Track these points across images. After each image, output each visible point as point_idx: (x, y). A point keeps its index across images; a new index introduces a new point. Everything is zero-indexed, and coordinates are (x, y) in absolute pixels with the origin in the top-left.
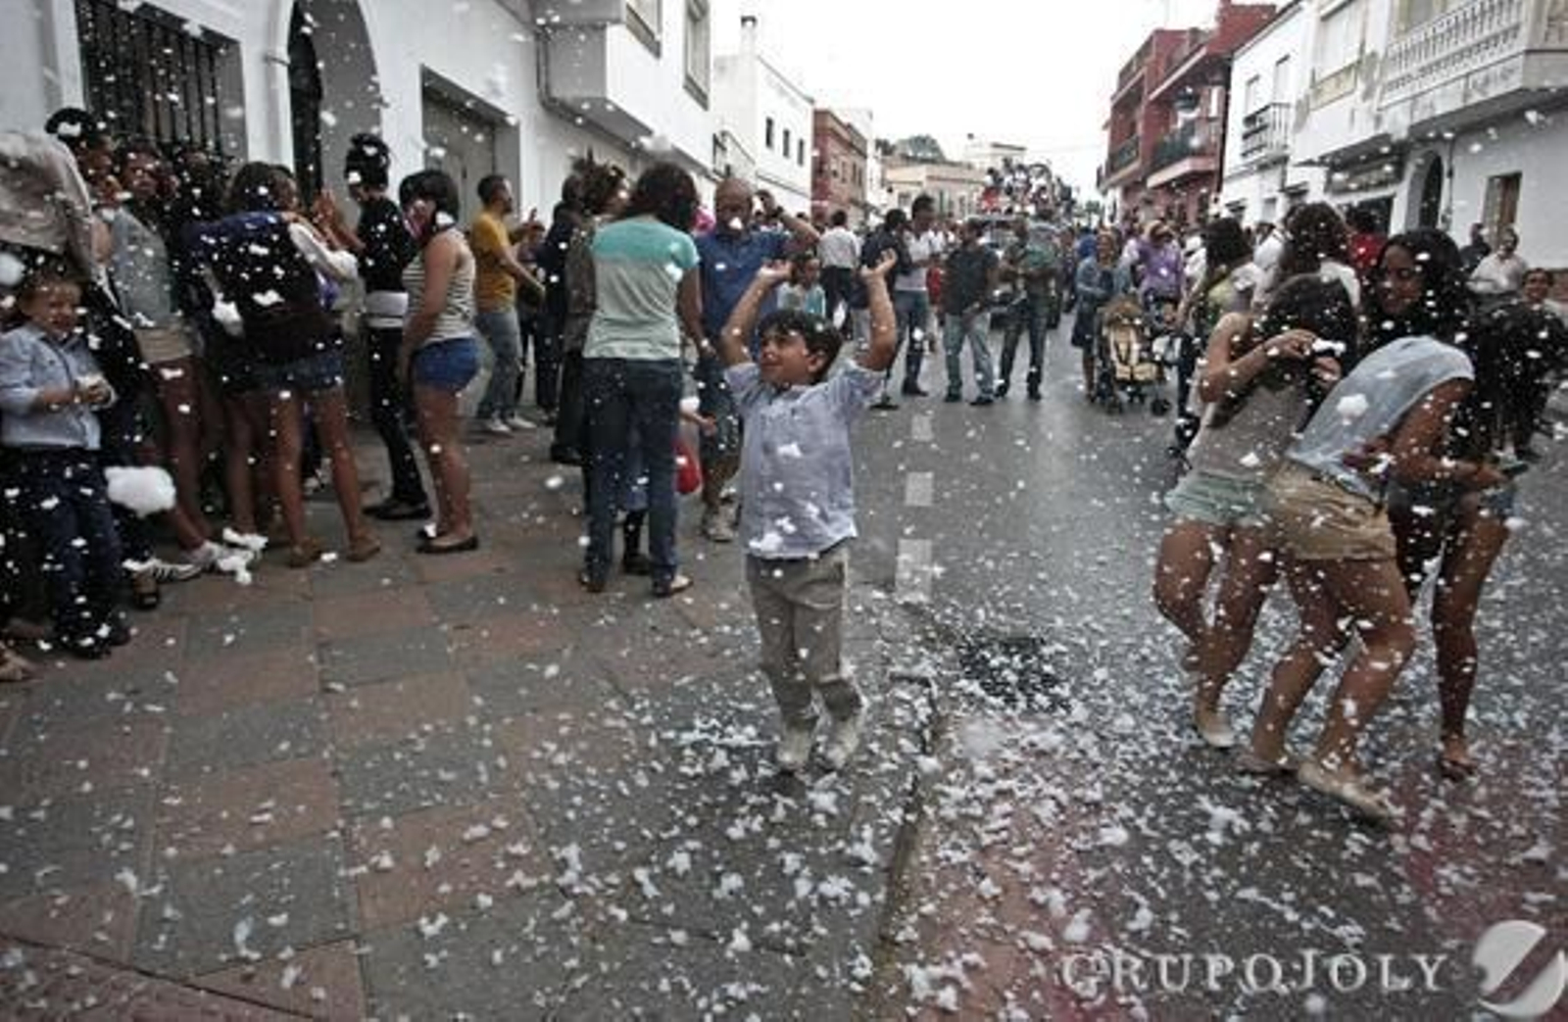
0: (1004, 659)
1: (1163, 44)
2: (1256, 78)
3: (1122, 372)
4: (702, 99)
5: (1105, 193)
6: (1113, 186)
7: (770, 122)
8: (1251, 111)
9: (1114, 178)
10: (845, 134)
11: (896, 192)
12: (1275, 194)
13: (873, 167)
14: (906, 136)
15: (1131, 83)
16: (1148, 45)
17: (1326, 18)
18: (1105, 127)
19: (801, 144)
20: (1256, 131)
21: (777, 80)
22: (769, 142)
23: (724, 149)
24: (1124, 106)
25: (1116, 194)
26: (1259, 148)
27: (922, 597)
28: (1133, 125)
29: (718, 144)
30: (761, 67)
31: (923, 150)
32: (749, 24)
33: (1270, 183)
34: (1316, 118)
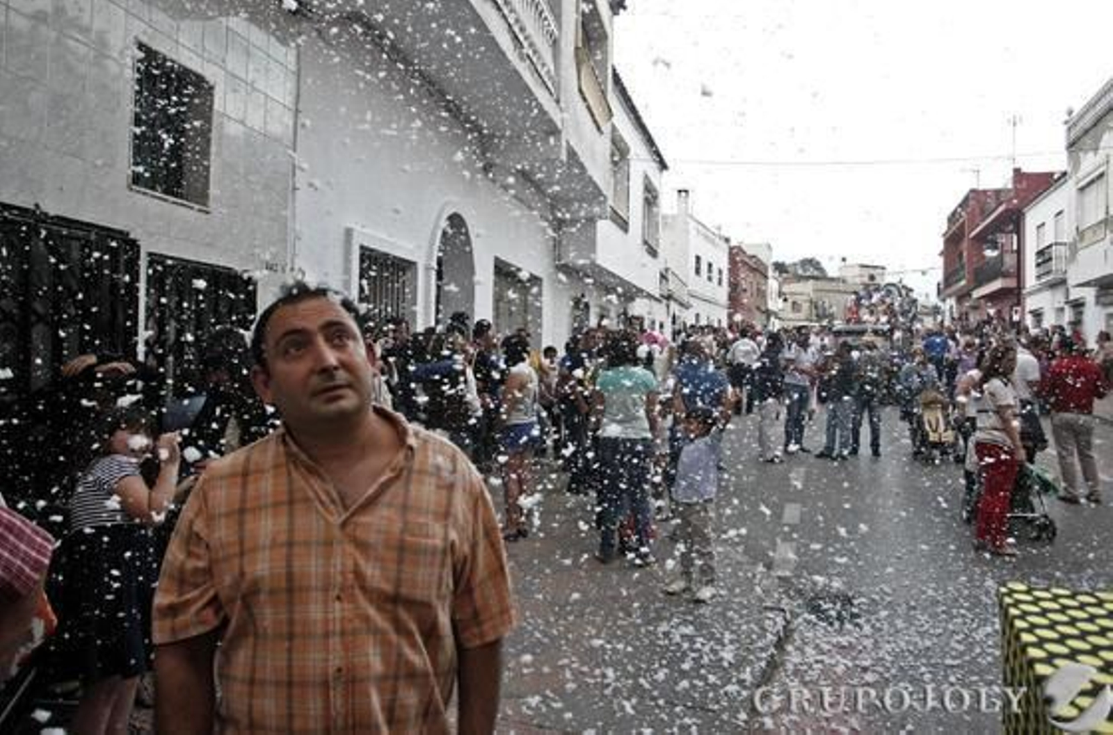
0: (831, 605)
1: (975, 201)
2: (1043, 224)
3: (933, 437)
4: (653, 253)
5: (944, 300)
6: (950, 296)
7: (698, 259)
8: (1041, 247)
9: (949, 291)
10: (751, 263)
11: (790, 301)
12: (1062, 305)
13: (773, 284)
14: (797, 259)
15: (958, 224)
16: (966, 199)
17: (1082, 189)
18: (942, 254)
19: (720, 272)
20: (1045, 262)
21: (704, 231)
22: (698, 271)
23: (667, 280)
24: (953, 241)
25: (951, 302)
26: (1048, 273)
27: (788, 573)
28: (961, 255)
29: (663, 277)
30: (692, 224)
31: (811, 269)
32: (683, 194)
33: (1058, 298)
34: (1082, 255)
